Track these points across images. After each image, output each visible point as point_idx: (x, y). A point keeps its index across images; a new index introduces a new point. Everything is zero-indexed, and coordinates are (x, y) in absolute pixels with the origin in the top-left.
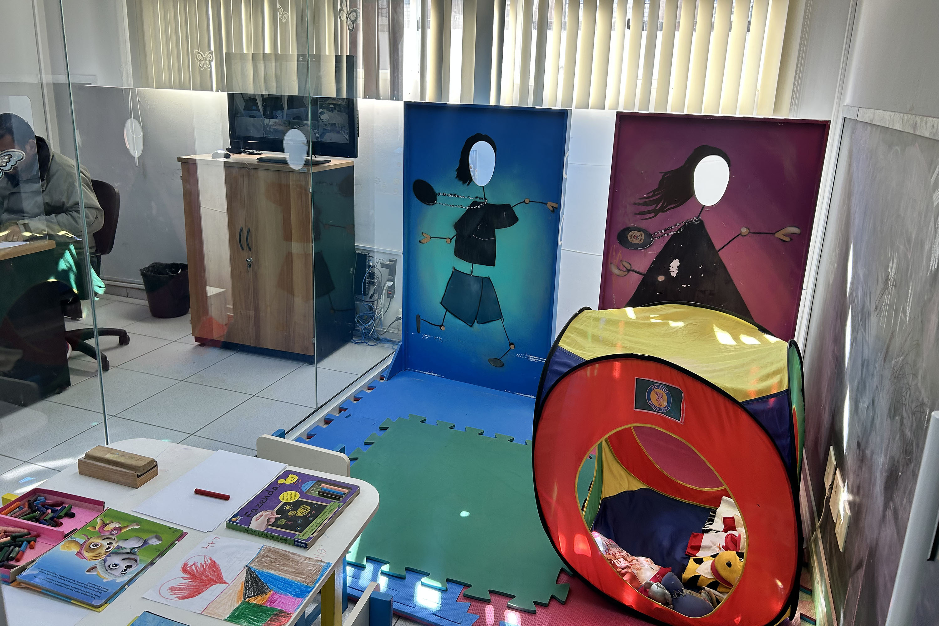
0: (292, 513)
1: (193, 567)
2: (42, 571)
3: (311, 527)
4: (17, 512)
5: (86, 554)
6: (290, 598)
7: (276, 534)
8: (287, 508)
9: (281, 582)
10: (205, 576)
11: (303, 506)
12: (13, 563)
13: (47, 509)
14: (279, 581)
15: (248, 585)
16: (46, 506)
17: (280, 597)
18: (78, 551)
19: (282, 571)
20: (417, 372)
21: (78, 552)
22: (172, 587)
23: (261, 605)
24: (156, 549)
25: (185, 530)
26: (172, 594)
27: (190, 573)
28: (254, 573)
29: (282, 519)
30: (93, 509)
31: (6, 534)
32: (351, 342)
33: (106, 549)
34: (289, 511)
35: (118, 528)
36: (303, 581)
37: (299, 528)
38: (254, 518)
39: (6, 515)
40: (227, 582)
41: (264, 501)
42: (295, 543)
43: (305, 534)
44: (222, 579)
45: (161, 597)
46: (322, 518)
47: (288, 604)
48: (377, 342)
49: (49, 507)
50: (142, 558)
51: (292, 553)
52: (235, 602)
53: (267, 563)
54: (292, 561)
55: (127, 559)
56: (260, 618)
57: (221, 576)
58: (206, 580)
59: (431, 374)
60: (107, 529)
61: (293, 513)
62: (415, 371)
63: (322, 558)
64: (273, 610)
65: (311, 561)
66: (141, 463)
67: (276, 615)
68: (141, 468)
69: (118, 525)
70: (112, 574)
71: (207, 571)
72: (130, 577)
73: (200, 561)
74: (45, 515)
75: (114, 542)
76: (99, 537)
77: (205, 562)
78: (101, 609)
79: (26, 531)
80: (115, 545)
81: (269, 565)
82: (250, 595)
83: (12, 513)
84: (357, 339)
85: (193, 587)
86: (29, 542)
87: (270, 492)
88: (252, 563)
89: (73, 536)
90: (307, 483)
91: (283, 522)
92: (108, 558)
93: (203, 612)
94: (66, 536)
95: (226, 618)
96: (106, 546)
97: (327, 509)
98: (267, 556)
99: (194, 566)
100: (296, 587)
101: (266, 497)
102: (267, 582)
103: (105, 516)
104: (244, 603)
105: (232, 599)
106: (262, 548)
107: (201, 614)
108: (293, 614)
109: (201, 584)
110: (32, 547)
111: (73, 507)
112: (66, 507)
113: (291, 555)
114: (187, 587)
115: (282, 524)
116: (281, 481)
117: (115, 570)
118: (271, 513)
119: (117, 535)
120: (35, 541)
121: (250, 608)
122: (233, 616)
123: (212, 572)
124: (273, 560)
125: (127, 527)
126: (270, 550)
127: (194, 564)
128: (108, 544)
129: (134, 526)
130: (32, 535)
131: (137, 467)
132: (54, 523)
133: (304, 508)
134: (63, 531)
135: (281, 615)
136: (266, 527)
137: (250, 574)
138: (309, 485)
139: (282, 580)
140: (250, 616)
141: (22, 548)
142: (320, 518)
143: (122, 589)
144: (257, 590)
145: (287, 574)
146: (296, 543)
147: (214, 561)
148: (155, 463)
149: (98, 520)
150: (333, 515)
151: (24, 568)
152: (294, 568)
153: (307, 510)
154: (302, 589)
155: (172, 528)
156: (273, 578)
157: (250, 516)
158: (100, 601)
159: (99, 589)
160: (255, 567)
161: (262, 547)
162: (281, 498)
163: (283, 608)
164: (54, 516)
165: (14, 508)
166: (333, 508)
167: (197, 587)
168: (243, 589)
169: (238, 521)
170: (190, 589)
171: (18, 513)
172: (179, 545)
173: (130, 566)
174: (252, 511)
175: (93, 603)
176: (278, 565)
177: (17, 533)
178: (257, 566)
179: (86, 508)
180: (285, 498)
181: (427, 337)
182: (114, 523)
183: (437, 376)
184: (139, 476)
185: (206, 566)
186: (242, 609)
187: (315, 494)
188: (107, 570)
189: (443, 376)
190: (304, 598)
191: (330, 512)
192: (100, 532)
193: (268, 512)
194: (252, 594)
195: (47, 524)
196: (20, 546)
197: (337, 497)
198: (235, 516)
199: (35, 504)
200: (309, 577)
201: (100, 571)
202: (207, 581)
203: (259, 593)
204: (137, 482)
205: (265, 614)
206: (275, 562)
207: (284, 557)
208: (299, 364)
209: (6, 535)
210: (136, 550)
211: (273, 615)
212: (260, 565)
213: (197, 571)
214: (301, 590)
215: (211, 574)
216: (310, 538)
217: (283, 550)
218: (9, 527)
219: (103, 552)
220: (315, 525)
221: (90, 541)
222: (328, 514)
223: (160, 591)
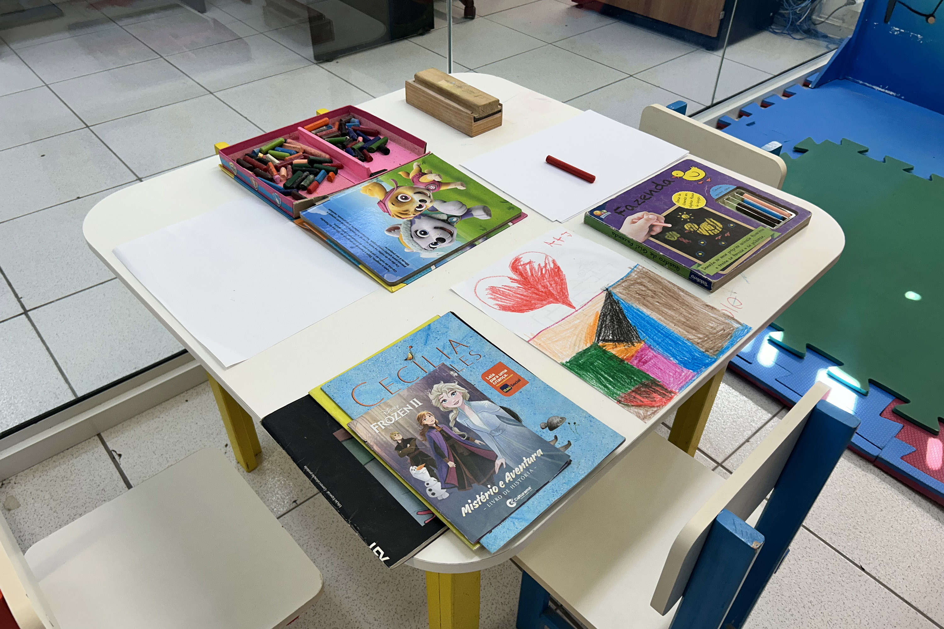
0: (691, 228)
1: (528, 267)
2: (332, 214)
3: (722, 257)
4: (324, 130)
5: (390, 206)
6: (673, 364)
7: (661, 253)
8: (683, 216)
9: (659, 332)
10: (542, 286)
11: (711, 221)
12: (303, 193)
13: (359, 135)
14: (657, 330)
15: (606, 321)
16: (358, 132)
17: (656, 356)
18: (382, 199)
19: (663, 314)
20: (862, 84)
21: (381, 201)
22: (493, 287)
23: (622, 361)
24: (481, 226)
25: (524, 210)
26: (491, 298)
27: (521, 274)
28: (617, 303)
29: (674, 233)
30: (413, 150)
31: (305, 154)
32: (767, 30)
33: (417, 207)
34: (685, 221)
35: (437, 183)
36: (698, 343)
37: (700, 254)
38: (629, 219)
39: (310, 132)
40: (574, 305)
41: (647, 197)
42: (690, 276)
43: (710, 265)
44: (567, 297)
45: (476, 297)
46: (742, 247)
47: (669, 375)
48: (805, 36)
49: (361, 134)
50: (462, 234)
51: (683, 291)
52: (582, 341)
53: (639, 294)
54: (683, 303)
55: (442, 228)
56: (619, 382)
57: (566, 294)
58: (542, 292)
59: (883, 90)
60: (423, 179)
61: (693, 226)
62: (858, 83)
63: (733, 313)
64: (641, 375)
65: (715, 314)
66: (481, 102)
67: (646, 386)
68: (480, 108)
69: (438, 179)
70: (417, 244)
71: (546, 279)
72: (440, 255)
73: (538, 261)
74: (354, 143)
75: (428, 200)
76: (411, 188)
77: (546, 264)
78: (394, 288)
79: (327, 156)
80: (429, 205)
81: (643, 298)
82: (607, 338)
83: (317, 130)
84: (777, 28)
85: (522, 297)
86: (328, 172)
87: (658, 185)
88: (615, 287)
89: (380, 178)
90: (720, 186)
91: (674, 236)
92: (416, 220)
93: (531, 340)
94: (371, 175)
95: (564, 362)
96: (417, 203)
97: (752, 236)
98: (641, 284)
99: (528, 265)
100: (685, 348)
101: (651, 191)
102: (637, 326)
103: (424, 162)
104: (594, 346)
105: (579, 334)
106: (635, 269)
107: (528, 342)
108: (675, 393)
109: (534, 295)
110: (331, 180)
111: (389, 141)
112: (380, 138)
113: (681, 293)
114: (514, 295)
115: (672, 239)
116: (677, 174)
117: (423, 239)
118: (656, 218)
119: (434, 191)
120: (336, 173)
121: (604, 359)
122: (575, 363)
123: (553, 283)
124: (650, 292)
125: (448, 184)
126: (646, 274)
127: (530, 263)
128: (420, 201)
129: (458, 185)
130: (334, 164)
131: (475, 105)
132: (362, 155)
133: (712, 224)
134: (369, 168)
135: (654, 389)
136: (646, 238)
137: (611, 304)
138: (722, 189)
139: (662, 329)
140: (603, 373)
141: (318, 178)
142: (738, 246)
143: (426, 269)
144: (618, 334)
145: (671, 322)
146: (692, 276)
147: (559, 267)
148: (499, 107)
149: (415, 165)
150: (762, 247)
151: (312, 204)
152: (685, 316)
153: (717, 228)
154: (695, 356)
155: (508, 202)
156: (648, 323)
157: (623, 214)
158: (395, 276)
159: (397, 260)
160: (620, 295)
161: (635, 267)
162: (675, 198)
163: (659, 378)
164: (365, 146)
165: (321, 125)
166: (762, 237)
167: (528, 299)
168: (597, 324)
169: (603, 217)
170: (517, 297)
171: (324, 133)
172: (513, 229)
173: (443, 240)
174: (626, 207)
175: (385, 277)
176: (657, 304)
177: (316, 156)
178: (623, 294)
179: (404, 146)
180: (682, 201)
181: (897, 31)
182: (433, 175)
183: (892, 95)
184: (476, 120)
185: (546, 270)
186: (592, 356)
187: (732, 205)
188: (412, 237)
189: (903, 97)
190: (698, 373)
191: (756, 241)
192: (414, 182)
193: (652, 216)
194: (611, 337)
195: (354, 154)
196: (316, 175)
197: (771, 221)
198: (600, 208)
199: (347, 127)
200: (709, 338)
201: (403, 235)
202: (543, 294)
203: (622, 339)
204: (473, 128)
205: (628, 377)
206: (652, 297)
207: (670, 293)
208: (693, 48)
209: (304, 156)
210: (455, 219)
211: (641, 384)
212: (628, 294)
213: (532, 275)
214: (694, 358)
215: (551, 285)
216: (717, 275)
217: (669, 282)
218: (309, 146)
219: (412, 210)
220: (729, 256)
221: (400, 190)
222: (753, 243)
223: (476, 287)
